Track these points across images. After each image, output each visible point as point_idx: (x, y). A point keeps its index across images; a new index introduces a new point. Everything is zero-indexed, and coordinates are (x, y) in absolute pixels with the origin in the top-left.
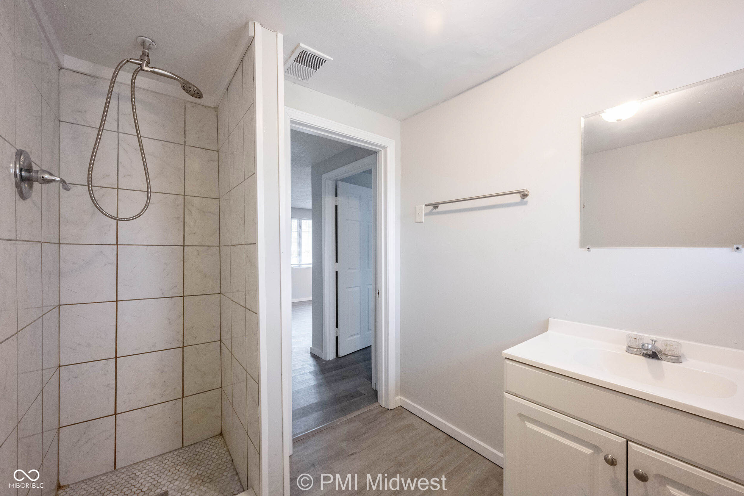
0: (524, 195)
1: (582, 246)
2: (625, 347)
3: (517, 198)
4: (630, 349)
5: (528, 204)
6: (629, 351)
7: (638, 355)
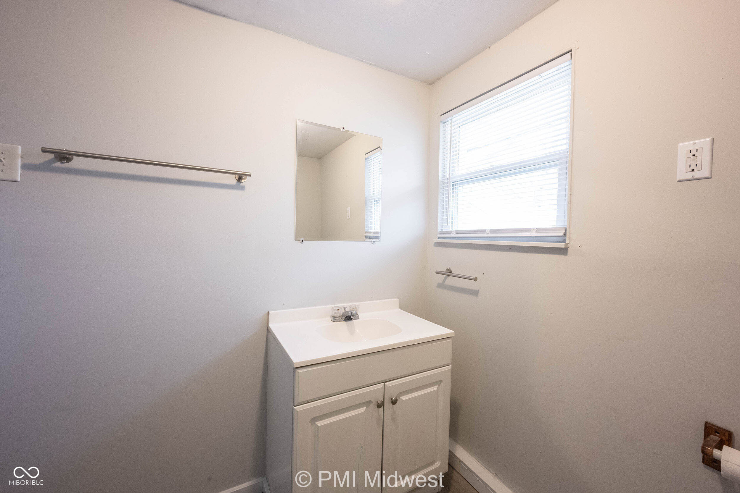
0: (240, 178)
1: (297, 238)
2: (330, 319)
3: (232, 180)
4: (335, 319)
5: (246, 188)
6: (335, 321)
7: (341, 321)
